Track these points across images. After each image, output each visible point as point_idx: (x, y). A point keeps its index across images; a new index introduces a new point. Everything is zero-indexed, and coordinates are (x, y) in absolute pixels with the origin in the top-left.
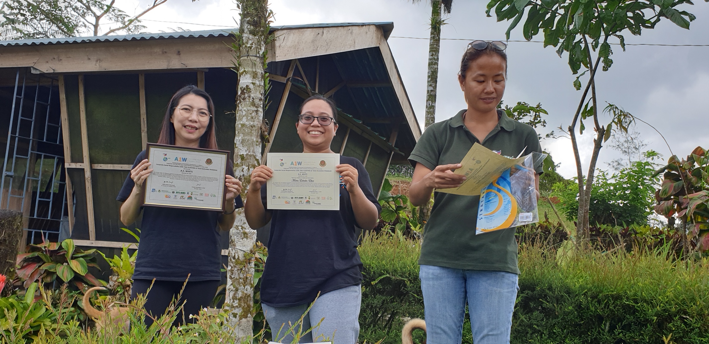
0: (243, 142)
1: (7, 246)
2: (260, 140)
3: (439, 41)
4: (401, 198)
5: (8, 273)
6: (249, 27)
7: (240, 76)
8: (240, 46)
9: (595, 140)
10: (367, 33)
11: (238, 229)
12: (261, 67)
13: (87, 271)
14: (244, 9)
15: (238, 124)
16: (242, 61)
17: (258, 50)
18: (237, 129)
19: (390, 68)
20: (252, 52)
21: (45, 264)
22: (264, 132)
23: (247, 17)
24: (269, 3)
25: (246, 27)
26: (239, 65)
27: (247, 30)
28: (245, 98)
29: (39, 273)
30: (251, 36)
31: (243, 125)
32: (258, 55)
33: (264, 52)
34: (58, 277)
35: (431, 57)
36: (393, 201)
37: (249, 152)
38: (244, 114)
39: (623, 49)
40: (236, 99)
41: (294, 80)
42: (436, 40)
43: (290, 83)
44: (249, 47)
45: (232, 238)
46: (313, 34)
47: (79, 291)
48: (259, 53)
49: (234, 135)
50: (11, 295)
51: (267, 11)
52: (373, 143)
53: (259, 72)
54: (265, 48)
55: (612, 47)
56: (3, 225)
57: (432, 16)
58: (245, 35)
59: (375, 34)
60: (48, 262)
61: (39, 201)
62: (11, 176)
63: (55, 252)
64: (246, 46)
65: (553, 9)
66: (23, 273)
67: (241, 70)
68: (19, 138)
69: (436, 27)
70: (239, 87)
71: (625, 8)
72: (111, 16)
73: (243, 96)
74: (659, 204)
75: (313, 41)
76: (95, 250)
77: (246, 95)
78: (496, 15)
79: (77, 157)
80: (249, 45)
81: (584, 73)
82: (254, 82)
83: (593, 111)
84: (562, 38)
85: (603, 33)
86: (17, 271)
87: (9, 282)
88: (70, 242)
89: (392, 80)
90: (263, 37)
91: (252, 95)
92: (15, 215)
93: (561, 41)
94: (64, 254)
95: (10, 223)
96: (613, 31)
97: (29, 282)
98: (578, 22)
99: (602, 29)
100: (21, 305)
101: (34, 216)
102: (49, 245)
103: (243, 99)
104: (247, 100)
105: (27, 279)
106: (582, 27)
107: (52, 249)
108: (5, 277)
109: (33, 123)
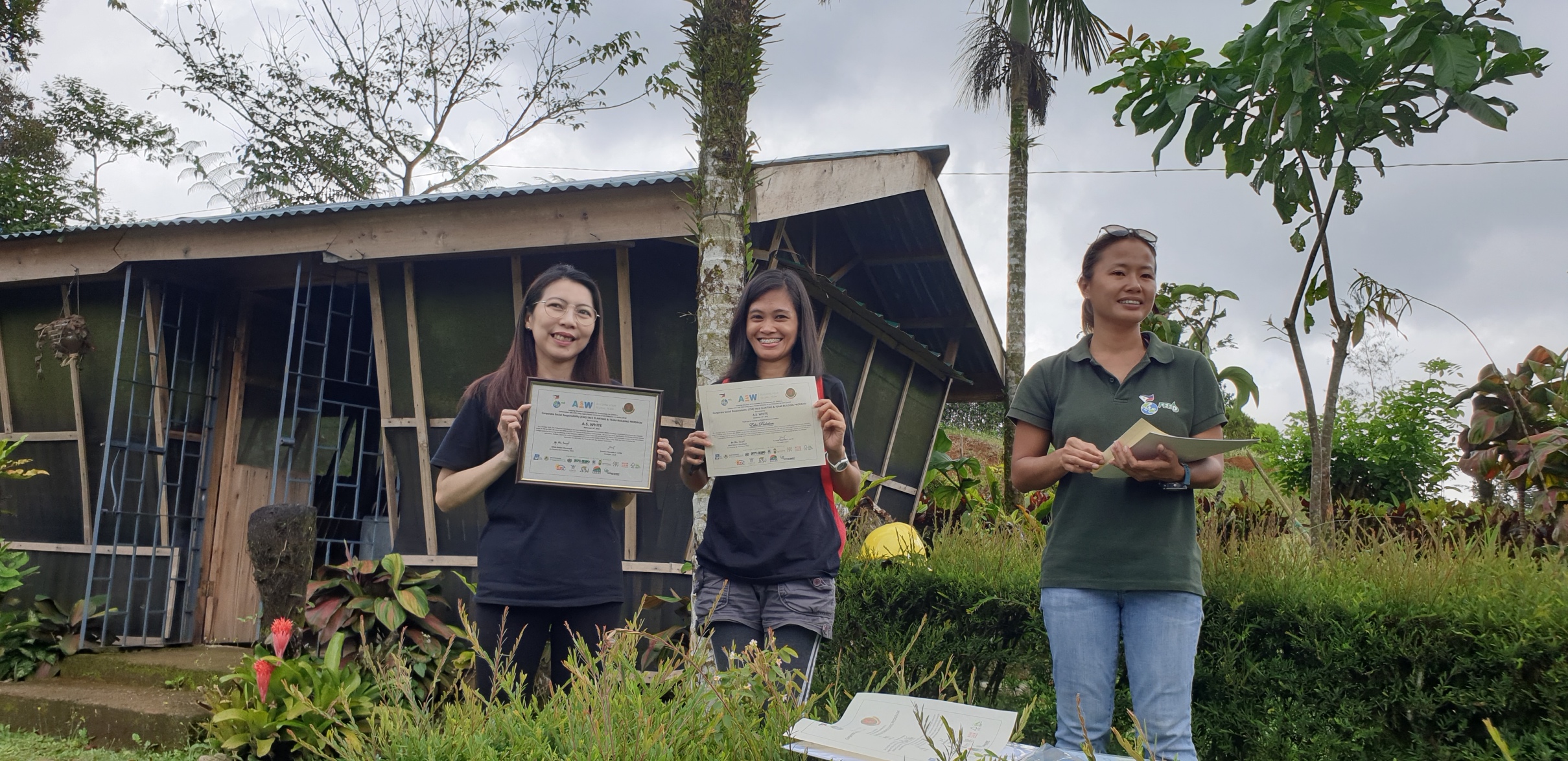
1: (292, 568)
3: (1026, 176)
4: (969, 465)
5: (294, 617)
6: (716, 163)
7: (703, 250)
8: (700, 197)
9: (1334, 342)
10: (903, 166)
12: (739, 232)
13: (428, 610)
14: (706, 133)
16: (705, 224)
17: (732, 202)
18: (699, 342)
19: (945, 229)
20: (724, 207)
21: (355, 599)
23: (712, 147)
24: (746, 117)
25: (710, 163)
26: (700, 231)
27: (713, 168)
28: (714, 289)
29: (342, 615)
30: (720, 180)
31: (711, 336)
32: (733, 212)
33: (741, 207)
34: (377, 622)
35: (1013, 205)
36: (955, 469)
38: (712, 316)
39: (1379, 173)
40: (697, 292)
41: (781, 254)
42: (1021, 174)
44: (716, 198)
46: (816, 171)
48: (734, 209)
49: (695, 354)
50: (300, 655)
51: (744, 130)
52: (916, 364)
53: (736, 242)
54: (744, 198)
56: (283, 531)
57: (1012, 131)
58: (710, 178)
59: (916, 168)
60: (359, 596)
61: (338, 488)
62: (290, 445)
63: (370, 578)
64: (711, 197)
65: (1239, 106)
66: (316, 617)
67: (705, 239)
68: (303, 379)
69: (1019, 151)
70: (702, 270)
71: (1379, 99)
72: (433, 161)
73: (709, 284)
74: (1467, 456)
75: (817, 184)
76: (438, 572)
77: (715, 283)
78: (1133, 124)
79: (403, 408)
80: (716, 195)
81: (1308, 221)
82: (727, 259)
83: (1327, 289)
84: (1259, 159)
85: (1339, 146)
86: (307, 614)
87: (297, 631)
88: (394, 560)
89: (948, 248)
90: (740, 179)
91: (726, 282)
92: (304, 513)
93: (1258, 165)
94: (386, 582)
95: (296, 527)
96: (1358, 141)
97: (327, 633)
98: (1292, 128)
99: (1338, 139)
100: (317, 673)
101: (328, 514)
102: (360, 566)
103: (710, 290)
104: (717, 291)
105: (324, 627)
106: (1300, 136)
107: (366, 572)
108: (290, 623)
109: (325, 350)
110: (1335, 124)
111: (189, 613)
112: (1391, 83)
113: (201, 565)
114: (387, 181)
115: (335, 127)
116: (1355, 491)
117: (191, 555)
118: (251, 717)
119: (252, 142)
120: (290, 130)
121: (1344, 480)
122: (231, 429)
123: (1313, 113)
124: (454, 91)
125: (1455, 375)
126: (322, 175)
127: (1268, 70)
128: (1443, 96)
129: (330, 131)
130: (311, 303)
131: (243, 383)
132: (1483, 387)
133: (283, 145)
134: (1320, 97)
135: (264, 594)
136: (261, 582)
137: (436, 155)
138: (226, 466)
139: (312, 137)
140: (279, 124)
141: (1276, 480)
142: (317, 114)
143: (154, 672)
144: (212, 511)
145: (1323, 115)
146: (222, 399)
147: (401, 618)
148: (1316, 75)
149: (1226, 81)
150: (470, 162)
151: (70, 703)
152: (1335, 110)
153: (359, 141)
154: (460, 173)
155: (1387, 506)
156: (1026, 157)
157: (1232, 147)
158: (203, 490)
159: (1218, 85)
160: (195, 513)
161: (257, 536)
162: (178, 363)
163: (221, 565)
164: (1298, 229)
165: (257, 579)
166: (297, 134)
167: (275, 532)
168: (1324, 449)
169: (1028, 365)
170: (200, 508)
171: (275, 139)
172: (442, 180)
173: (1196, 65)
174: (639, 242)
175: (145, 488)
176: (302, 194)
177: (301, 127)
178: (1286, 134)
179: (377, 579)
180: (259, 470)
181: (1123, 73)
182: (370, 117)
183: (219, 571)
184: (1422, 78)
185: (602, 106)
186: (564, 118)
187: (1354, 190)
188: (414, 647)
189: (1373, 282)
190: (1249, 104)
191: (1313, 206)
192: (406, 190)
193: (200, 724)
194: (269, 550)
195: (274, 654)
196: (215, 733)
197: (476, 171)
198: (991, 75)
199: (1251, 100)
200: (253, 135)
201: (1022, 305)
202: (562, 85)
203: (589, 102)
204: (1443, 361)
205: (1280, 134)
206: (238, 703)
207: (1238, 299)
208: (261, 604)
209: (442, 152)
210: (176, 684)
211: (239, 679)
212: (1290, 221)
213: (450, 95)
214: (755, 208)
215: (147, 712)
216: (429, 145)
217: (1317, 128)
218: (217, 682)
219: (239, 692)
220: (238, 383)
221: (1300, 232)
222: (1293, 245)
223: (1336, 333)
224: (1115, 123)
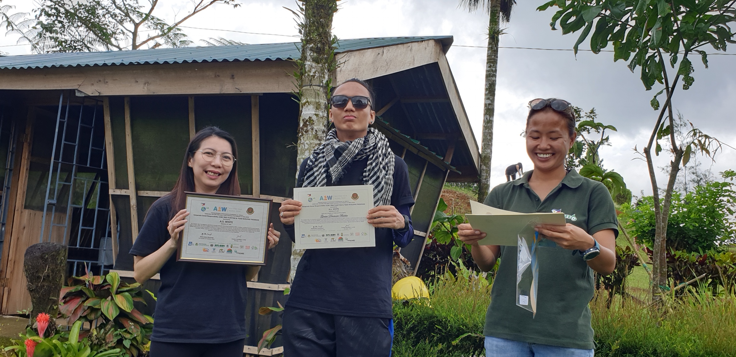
1: (51, 282)
3: (497, 51)
4: (456, 219)
5: (51, 312)
6: (312, 54)
7: (302, 107)
8: (302, 74)
9: (672, 162)
10: (426, 49)
12: (325, 97)
13: (133, 307)
14: (306, 35)
15: (300, 158)
16: (304, 91)
17: (321, 79)
19: (448, 84)
20: (315, 82)
21: (89, 299)
23: (310, 43)
25: (308, 54)
26: (301, 95)
27: (310, 57)
28: (308, 131)
29: (82, 308)
30: (314, 64)
32: (321, 85)
33: (327, 81)
34: (102, 313)
35: (489, 69)
36: (448, 221)
38: (306, 147)
39: (705, 66)
40: (298, 132)
42: (494, 51)
44: (312, 76)
46: (374, 54)
47: (124, 330)
48: (322, 83)
50: (54, 334)
51: (330, 36)
52: (429, 162)
53: (323, 103)
54: (328, 76)
55: (693, 65)
56: (46, 260)
57: (490, 25)
58: (308, 63)
59: (433, 50)
60: (93, 297)
61: (82, 230)
62: (54, 204)
63: (100, 286)
64: (309, 75)
65: (624, 20)
66: (66, 309)
67: (303, 100)
68: (62, 163)
69: (494, 37)
70: (301, 119)
71: (708, 22)
72: (150, 24)
73: (305, 128)
75: (373, 62)
77: (309, 128)
78: (561, 28)
79: (122, 184)
80: (312, 74)
81: (661, 92)
82: (317, 113)
83: (670, 131)
84: (634, 51)
85: (682, 48)
87: (53, 320)
88: (115, 274)
89: (450, 96)
90: (327, 64)
91: (315, 127)
92: (59, 249)
93: (633, 55)
94: (109, 288)
95: (54, 258)
96: (693, 46)
97: (72, 319)
98: (656, 35)
100: (64, 345)
101: (76, 246)
102: (93, 279)
103: (306, 132)
104: (310, 133)
105: (71, 315)
106: (660, 42)
107: (96, 284)
108: (48, 316)
109: (76, 147)
110: (681, 35)
114: (123, 34)
119: (44, 6)
122: (21, 188)
123: (668, 28)
126: (85, 28)
127: (644, 2)
129: (90, 3)
130: (68, 117)
131: (29, 161)
133: (62, 10)
134: (672, 18)
135: (33, 297)
136: (31, 291)
137: (151, 21)
138: (17, 211)
139: (80, 6)
144: (8, 236)
145: (675, 28)
146: (15, 171)
147: (116, 312)
148: (671, 6)
149: (617, 5)
150: (173, 25)
152: (682, 27)
153: (107, 10)
154: (166, 31)
155: (696, 254)
156: (498, 41)
157: (618, 43)
158: (3, 224)
159: (612, 7)
161: (29, 263)
163: (13, 268)
164: (655, 97)
165: (29, 289)
167: (41, 261)
168: (663, 224)
170: (2, 235)
171: (57, 6)
172: (156, 35)
176: (73, 39)
179: (104, 286)
180: (36, 212)
183: (12, 273)
186: (228, 0)
187: (690, 75)
190: (630, 18)
191: (663, 81)
192: (134, 40)
194: (37, 272)
195: (38, 335)
199: (631, 16)
201: (491, 127)
204: (733, 172)
205: (648, 37)
207: (617, 131)
208: (31, 303)
209: (155, 20)
211: (16, 349)
212: (651, 89)
214: (336, 78)
216: (148, 15)
217: (670, 37)
218: (3, 350)
220: (26, 161)
221: (657, 98)
222: (652, 106)
223: (672, 157)
224: (551, 28)
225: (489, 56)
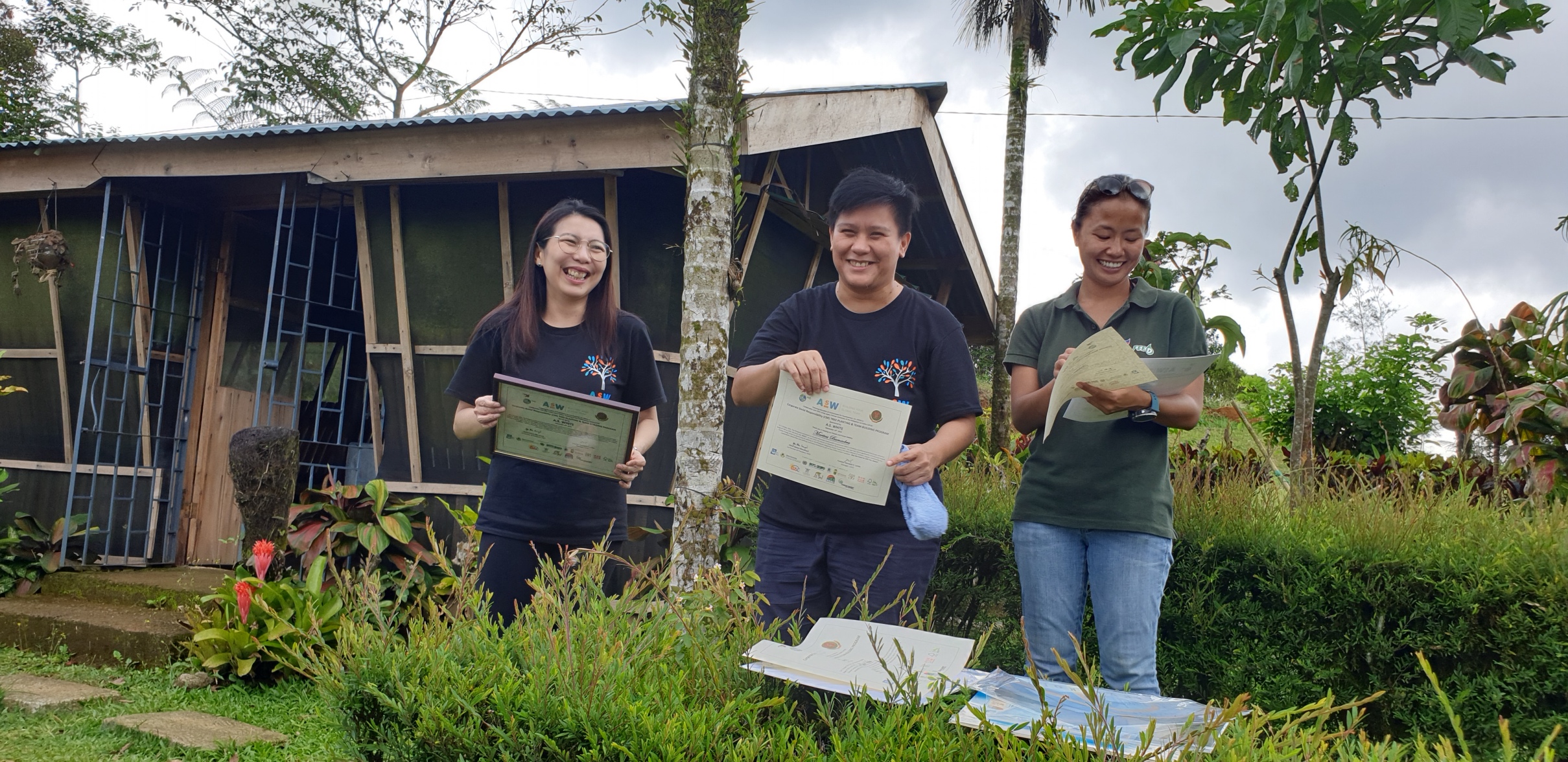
0: (697, 298)
1: (274, 490)
2: (726, 295)
3: (1025, 117)
5: (276, 539)
6: (706, 91)
7: (691, 181)
8: (689, 126)
9: (1322, 293)
10: (900, 102)
11: (690, 454)
12: (727, 162)
13: (410, 536)
14: (697, 59)
15: (689, 267)
16: (693, 155)
17: (721, 133)
18: (686, 275)
19: (940, 168)
20: (712, 138)
21: (337, 523)
22: (733, 280)
23: (703, 74)
24: (739, 50)
25: (700, 91)
26: (689, 161)
27: (703, 97)
28: (701, 221)
29: (326, 539)
30: (710, 109)
31: (698, 269)
32: (722, 143)
33: (731, 138)
34: (360, 546)
35: (1011, 147)
37: (709, 316)
38: (699, 248)
39: (1376, 124)
40: (684, 223)
41: (772, 189)
42: (1020, 116)
43: (766, 196)
44: (706, 128)
45: (681, 470)
46: (810, 104)
48: (724, 139)
49: (681, 287)
50: (282, 577)
51: (737, 63)
53: (725, 173)
54: (734, 128)
55: (1356, 122)
56: (266, 454)
57: (1012, 71)
58: (699, 107)
59: (913, 106)
60: (342, 520)
61: (322, 412)
62: (273, 368)
63: (353, 502)
64: (701, 127)
65: (1240, 54)
66: (298, 540)
67: (693, 170)
68: (286, 299)
69: (1019, 91)
70: (690, 201)
71: (1380, 49)
72: (425, 84)
73: (697, 216)
74: (1447, 409)
75: (810, 118)
76: (421, 499)
77: (703, 215)
78: (1133, 68)
79: (388, 334)
80: (706, 125)
81: (1303, 171)
82: (716, 191)
83: (1318, 241)
84: (1258, 107)
85: (1337, 95)
86: (289, 537)
87: (278, 554)
88: (377, 486)
89: (943, 188)
90: (731, 109)
91: (713, 215)
92: (287, 436)
93: (1255, 113)
94: (370, 506)
95: (279, 450)
96: (1356, 92)
97: (310, 557)
98: (1292, 76)
99: (1336, 89)
100: (299, 595)
101: (311, 439)
102: (344, 490)
103: (697, 222)
104: (704, 223)
105: (307, 550)
106: (1299, 85)
107: (350, 497)
108: (271, 545)
109: (310, 272)
110: (1335, 74)
111: (172, 534)
112: (1393, 34)
113: (184, 488)
114: (378, 103)
115: (325, 47)
116: (1337, 443)
117: (173, 476)
118: (232, 636)
119: (240, 59)
120: (278, 48)
121: (1327, 431)
122: (214, 350)
123: (1313, 62)
124: (446, 13)
125: (1440, 329)
126: (310, 95)
127: (1272, 16)
128: (1443, 48)
129: (320, 50)
130: (295, 224)
131: (227, 304)
132: (1466, 341)
133: (271, 63)
134: (1321, 46)
135: (245, 515)
136: (243, 505)
137: (428, 78)
138: (209, 388)
139: (301, 56)
140: (266, 41)
141: (1259, 431)
142: (306, 32)
143: (136, 591)
144: (195, 433)
145: (1323, 64)
146: (205, 318)
147: (384, 542)
148: (1319, 23)
149: (1228, 27)
150: (462, 86)
151: (50, 620)
152: (1336, 59)
153: (349, 62)
154: (452, 97)
155: (1367, 457)
156: (1025, 98)
157: (1231, 94)
158: (186, 412)
159: (1221, 31)
160: (177, 435)
161: (239, 458)
162: (160, 282)
163: (205, 485)
164: (1292, 179)
165: (239, 500)
166: (285, 52)
167: (257, 455)
168: (1308, 400)
169: (1020, 310)
170: (183, 429)
171: (262, 57)
172: (434, 105)
173: (1199, 10)
174: (628, 171)
175: (126, 407)
176: (290, 115)
177: (289, 45)
178: (1287, 82)
179: (360, 504)
180: (243, 394)
181: (1124, 16)
182: (360, 37)
183: (202, 493)
184: (1423, 29)
185: (598, 32)
186: (559, 44)
187: (1350, 140)
188: (397, 572)
189: (1363, 232)
190: (1250, 51)
191: (1308, 157)
192: (396, 114)
193: (181, 643)
194: (251, 473)
195: (255, 576)
196: (196, 652)
197: (469, 96)
198: (993, 13)
199: (1252, 47)
200: (239, 52)
201: (1015, 249)
202: (558, 9)
203: (584, 28)
204: (1429, 316)
205: (1280, 83)
206: (219, 623)
207: (1230, 248)
208: (243, 525)
209: (434, 75)
210: (158, 603)
211: (220, 599)
212: (1286, 170)
213: (443, 16)
214: (746, 139)
215: (128, 630)
216: (421, 67)
217: (1316, 77)
218: (199, 602)
219: (220, 612)
220: (222, 304)
221: (1295, 181)
222: (1287, 195)
223: (1324, 284)
224: (1115, 66)
225: (1010, 124)
